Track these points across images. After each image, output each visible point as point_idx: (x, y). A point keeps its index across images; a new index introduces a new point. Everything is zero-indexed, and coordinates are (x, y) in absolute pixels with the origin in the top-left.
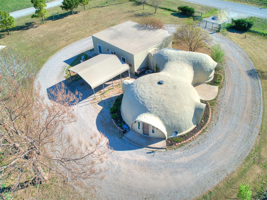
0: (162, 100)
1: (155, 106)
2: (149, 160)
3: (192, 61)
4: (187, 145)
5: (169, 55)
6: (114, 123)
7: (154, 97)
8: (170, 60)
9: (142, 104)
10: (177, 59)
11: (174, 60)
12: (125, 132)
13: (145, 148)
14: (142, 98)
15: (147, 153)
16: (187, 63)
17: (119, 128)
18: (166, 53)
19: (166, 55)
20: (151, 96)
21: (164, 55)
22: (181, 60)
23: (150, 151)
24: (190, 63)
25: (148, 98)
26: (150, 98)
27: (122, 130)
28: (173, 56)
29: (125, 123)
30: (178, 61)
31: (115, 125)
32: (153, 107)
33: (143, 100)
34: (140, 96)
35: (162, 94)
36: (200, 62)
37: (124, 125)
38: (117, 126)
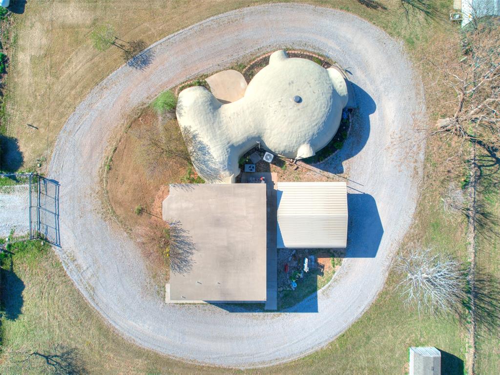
0: (317, 82)
1: (326, 85)
2: (356, 67)
3: (213, 113)
4: (316, 51)
5: (224, 149)
6: (349, 129)
7: (320, 90)
8: (229, 143)
9: (332, 99)
10: (222, 135)
11: (226, 137)
12: (350, 110)
13: (349, 80)
14: (328, 104)
15: (352, 74)
16: (220, 118)
17: (350, 121)
18: (223, 155)
19: (226, 153)
20: (321, 95)
21: (227, 156)
22: (220, 129)
23: (348, 73)
24: (216, 115)
25: (324, 96)
26: (324, 94)
27: (350, 115)
28: (220, 143)
29: (342, 119)
30: (224, 130)
31: (350, 127)
32: (328, 86)
33: (329, 100)
34: (327, 107)
35: (310, 86)
36: (209, 103)
37: (345, 118)
38: (351, 124)
